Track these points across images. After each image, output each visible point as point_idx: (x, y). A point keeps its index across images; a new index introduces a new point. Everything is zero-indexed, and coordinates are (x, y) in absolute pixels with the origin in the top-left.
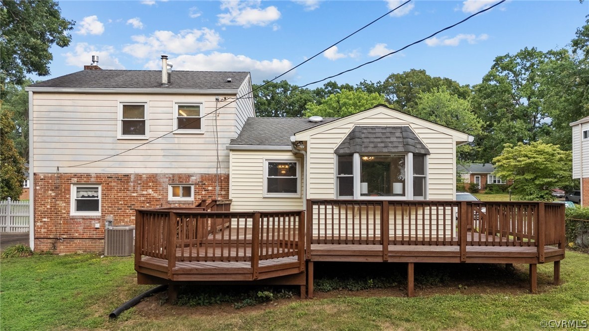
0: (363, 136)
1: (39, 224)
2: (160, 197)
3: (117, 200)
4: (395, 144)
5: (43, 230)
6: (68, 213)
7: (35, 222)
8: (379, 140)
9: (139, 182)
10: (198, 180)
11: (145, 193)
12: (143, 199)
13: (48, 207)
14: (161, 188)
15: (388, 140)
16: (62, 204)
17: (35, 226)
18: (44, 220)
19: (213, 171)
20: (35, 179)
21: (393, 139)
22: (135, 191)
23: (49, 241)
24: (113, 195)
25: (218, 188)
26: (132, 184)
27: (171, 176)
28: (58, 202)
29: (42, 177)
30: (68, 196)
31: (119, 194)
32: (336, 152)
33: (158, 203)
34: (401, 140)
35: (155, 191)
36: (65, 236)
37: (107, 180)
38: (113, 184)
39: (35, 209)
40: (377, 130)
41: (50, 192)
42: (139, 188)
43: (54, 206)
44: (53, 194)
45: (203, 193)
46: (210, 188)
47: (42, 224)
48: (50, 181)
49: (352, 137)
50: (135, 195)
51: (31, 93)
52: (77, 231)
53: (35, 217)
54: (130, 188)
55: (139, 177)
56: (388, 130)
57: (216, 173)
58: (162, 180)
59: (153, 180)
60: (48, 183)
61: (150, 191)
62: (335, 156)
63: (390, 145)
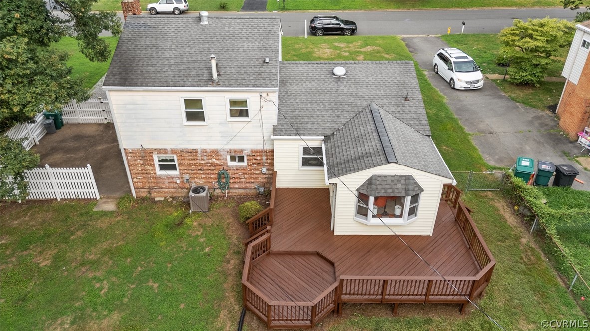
0: (378, 183)
1: (135, 180)
2: (222, 163)
3: (190, 165)
4: (400, 190)
5: (139, 184)
6: (155, 173)
7: (132, 179)
8: (389, 187)
9: (205, 154)
10: (249, 153)
11: (210, 161)
12: (209, 164)
13: (140, 170)
14: (222, 158)
15: (395, 187)
16: (149, 168)
17: (133, 181)
18: (138, 178)
19: (260, 147)
20: (126, 152)
21: (399, 186)
22: (202, 159)
23: (145, 190)
24: (186, 162)
25: (264, 158)
26: (200, 155)
27: (228, 150)
28: (146, 167)
29: (131, 151)
30: (153, 163)
31: (191, 162)
32: (357, 190)
33: (220, 167)
34: (404, 187)
35: (218, 160)
36: (156, 188)
37: (181, 153)
38: (185, 155)
39: (130, 171)
40: (388, 178)
41: (139, 160)
42: (205, 158)
43: (144, 170)
44: (142, 162)
45: (254, 161)
46: (258, 158)
47: (138, 180)
48: (137, 153)
49: (370, 182)
50: (203, 162)
51: (107, 92)
52: (164, 184)
53: (131, 176)
54: (198, 158)
55: (204, 151)
56: (396, 178)
57: (262, 148)
58: (222, 153)
59: (215, 153)
60: (136, 154)
61: (214, 160)
62: (357, 193)
63: (396, 191)
